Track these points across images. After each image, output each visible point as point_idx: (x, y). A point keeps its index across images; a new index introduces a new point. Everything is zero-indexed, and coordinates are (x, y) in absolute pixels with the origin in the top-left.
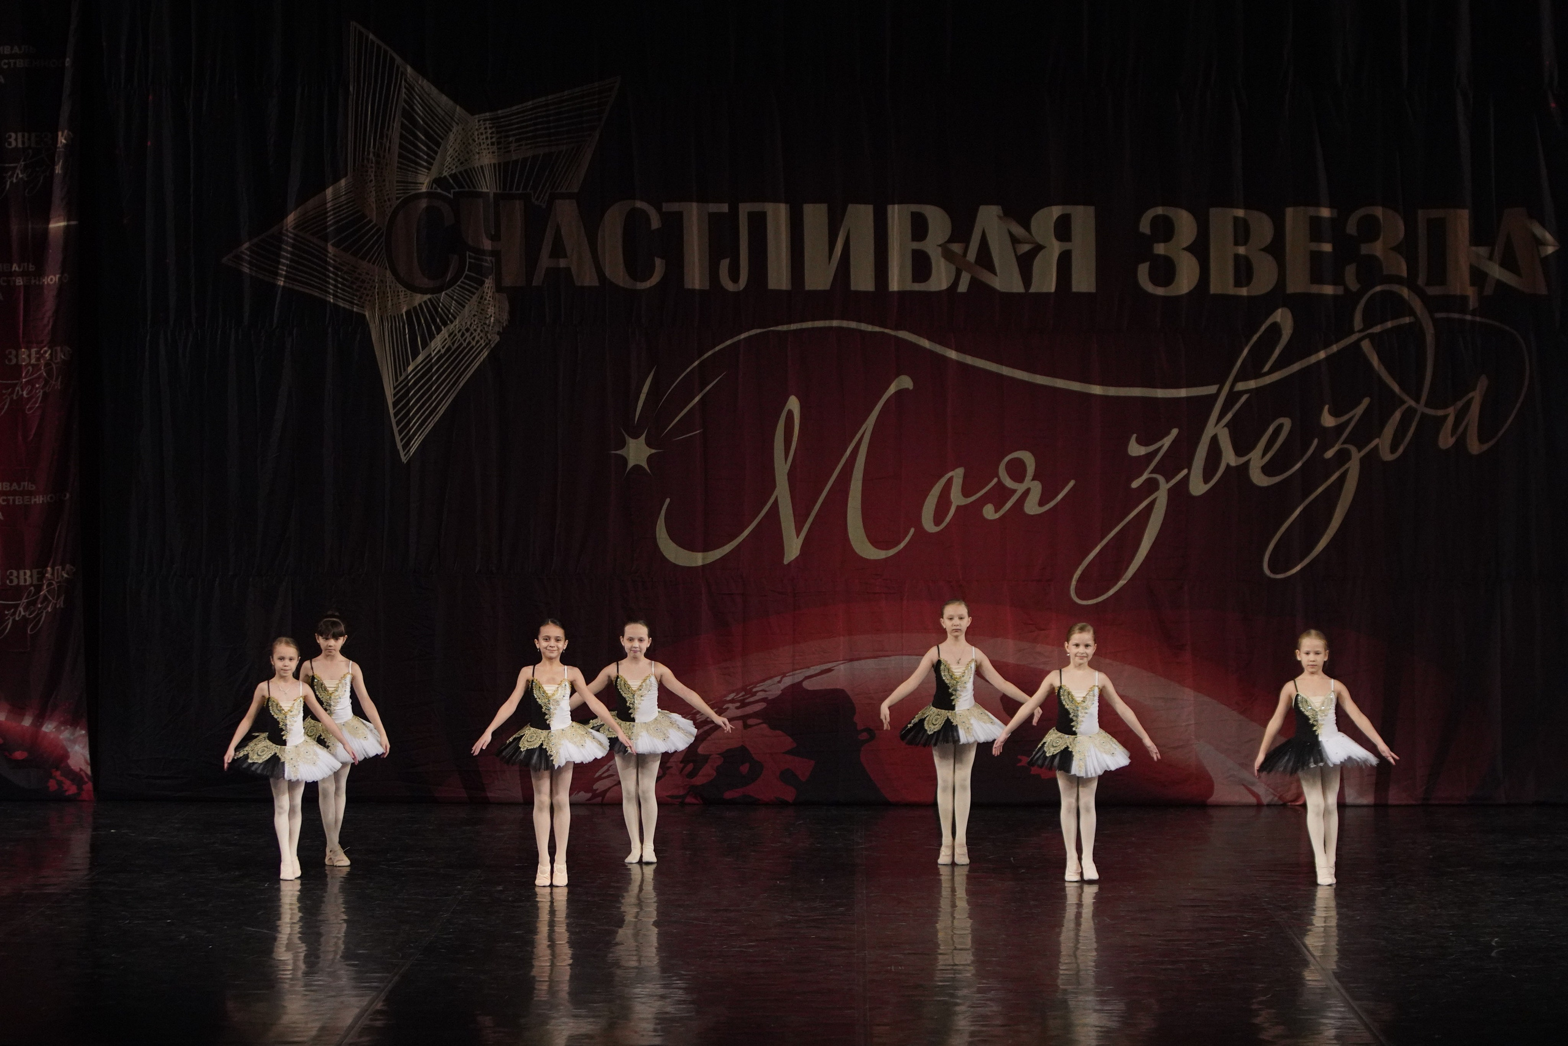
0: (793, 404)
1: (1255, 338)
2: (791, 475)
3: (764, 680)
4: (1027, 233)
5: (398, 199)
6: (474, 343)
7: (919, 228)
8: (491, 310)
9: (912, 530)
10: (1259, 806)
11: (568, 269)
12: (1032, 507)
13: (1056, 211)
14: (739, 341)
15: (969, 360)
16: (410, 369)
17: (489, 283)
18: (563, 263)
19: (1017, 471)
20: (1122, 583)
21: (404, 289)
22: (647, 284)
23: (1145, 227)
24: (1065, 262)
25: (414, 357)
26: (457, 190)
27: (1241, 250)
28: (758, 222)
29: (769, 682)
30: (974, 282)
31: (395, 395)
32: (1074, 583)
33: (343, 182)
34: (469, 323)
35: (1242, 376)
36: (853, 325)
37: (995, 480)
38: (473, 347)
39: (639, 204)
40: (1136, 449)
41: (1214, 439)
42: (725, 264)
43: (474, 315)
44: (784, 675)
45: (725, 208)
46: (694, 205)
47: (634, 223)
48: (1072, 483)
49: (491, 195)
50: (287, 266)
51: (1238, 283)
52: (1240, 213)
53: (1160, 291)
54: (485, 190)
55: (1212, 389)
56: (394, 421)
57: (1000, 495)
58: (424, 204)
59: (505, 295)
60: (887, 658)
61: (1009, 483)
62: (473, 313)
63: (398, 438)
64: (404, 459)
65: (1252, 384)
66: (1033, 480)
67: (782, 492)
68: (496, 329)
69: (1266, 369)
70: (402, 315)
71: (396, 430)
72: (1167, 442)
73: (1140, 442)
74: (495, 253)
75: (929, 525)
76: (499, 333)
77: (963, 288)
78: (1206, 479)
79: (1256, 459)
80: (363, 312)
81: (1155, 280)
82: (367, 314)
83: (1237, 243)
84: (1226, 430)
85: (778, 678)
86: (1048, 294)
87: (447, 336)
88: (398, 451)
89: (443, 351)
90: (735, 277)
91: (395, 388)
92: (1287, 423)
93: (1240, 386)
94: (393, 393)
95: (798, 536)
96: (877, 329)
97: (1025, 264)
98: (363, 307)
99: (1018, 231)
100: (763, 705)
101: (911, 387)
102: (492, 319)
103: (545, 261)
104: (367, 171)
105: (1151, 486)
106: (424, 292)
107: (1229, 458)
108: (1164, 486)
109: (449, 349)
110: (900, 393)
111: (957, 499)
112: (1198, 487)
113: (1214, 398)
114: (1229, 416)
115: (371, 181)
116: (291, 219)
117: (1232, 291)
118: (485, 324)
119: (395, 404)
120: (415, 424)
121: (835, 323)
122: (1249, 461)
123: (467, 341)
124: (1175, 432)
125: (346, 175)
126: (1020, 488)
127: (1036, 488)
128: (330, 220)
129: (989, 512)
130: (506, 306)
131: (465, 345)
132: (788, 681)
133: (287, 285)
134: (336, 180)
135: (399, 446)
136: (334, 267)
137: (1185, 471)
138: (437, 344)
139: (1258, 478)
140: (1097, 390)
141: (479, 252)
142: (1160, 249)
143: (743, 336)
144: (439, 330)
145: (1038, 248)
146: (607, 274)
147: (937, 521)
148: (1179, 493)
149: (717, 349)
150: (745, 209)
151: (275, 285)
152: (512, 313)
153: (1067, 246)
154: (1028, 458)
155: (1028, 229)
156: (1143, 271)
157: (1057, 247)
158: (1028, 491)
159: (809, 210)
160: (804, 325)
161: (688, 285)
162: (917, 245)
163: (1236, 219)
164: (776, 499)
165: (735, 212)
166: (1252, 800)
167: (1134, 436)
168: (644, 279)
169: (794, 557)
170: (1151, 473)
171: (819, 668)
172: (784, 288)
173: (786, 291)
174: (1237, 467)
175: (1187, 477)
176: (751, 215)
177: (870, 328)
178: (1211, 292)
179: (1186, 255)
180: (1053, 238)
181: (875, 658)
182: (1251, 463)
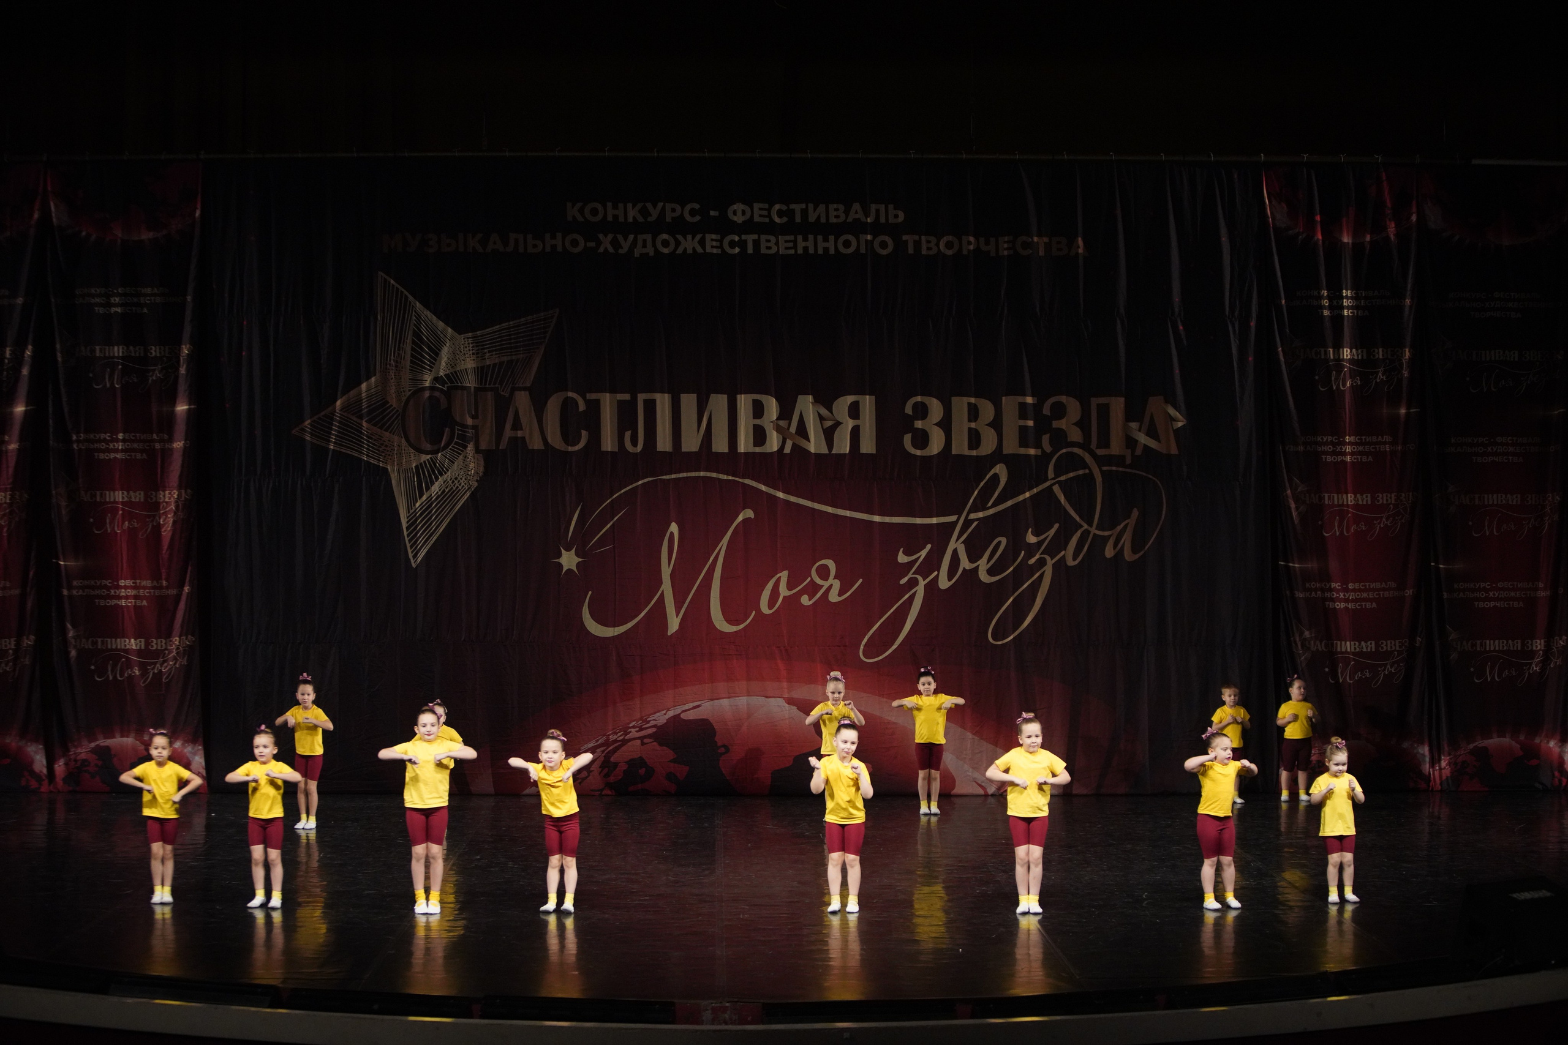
0: (674, 528)
1: (982, 484)
2: (672, 575)
3: (655, 713)
4: (829, 413)
5: (409, 390)
6: (460, 487)
7: (758, 410)
8: (472, 465)
9: (754, 612)
10: (986, 795)
11: (523, 438)
12: (834, 597)
13: (850, 399)
14: (637, 486)
15: (792, 499)
16: (418, 505)
17: (470, 447)
18: (520, 434)
19: (824, 573)
20: (894, 647)
21: (413, 451)
22: (577, 448)
23: (909, 410)
24: (855, 433)
25: (421, 497)
26: (449, 385)
27: (973, 425)
28: (650, 406)
29: (658, 714)
30: (794, 446)
31: (407, 522)
32: (862, 647)
33: (373, 379)
34: (457, 474)
35: (975, 509)
36: (714, 475)
37: (809, 579)
38: (460, 490)
39: (570, 394)
40: (902, 558)
41: (955, 551)
42: (628, 434)
43: (461, 469)
44: (668, 710)
45: (626, 397)
46: (608, 394)
47: (567, 406)
48: (860, 581)
49: (472, 389)
50: (336, 436)
51: (971, 448)
52: (973, 400)
53: (918, 453)
54: (468, 385)
55: (953, 518)
56: (407, 539)
57: (813, 588)
58: (427, 394)
59: (481, 455)
60: (737, 698)
61: (819, 581)
62: (460, 467)
63: (410, 551)
64: (414, 565)
65: (981, 515)
66: (834, 579)
67: (667, 587)
68: (475, 478)
69: (990, 504)
70: (412, 468)
71: (408, 545)
72: (923, 553)
73: (906, 553)
74: (475, 427)
75: (765, 609)
76: (477, 481)
77: (787, 450)
78: (950, 578)
79: (983, 565)
80: (386, 467)
81: (915, 446)
82: (389, 468)
83: (970, 421)
84: (963, 545)
85: (664, 712)
86: (845, 454)
87: (442, 483)
88: (410, 559)
89: (439, 493)
90: (635, 443)
91: (407, 518)
92: (1004, 541)
93: (972, 516)
94: (406, 520)
95: (677, 616)
96: (730, 478)
97: (829, 435)
98: (386, 463)
99: (824, 412)
100: (654, 730)
101: (753, 517)
102: (473, 471)
103: (508, 433)
104: (389, 372)
105: (913, 583)
106: (427, 453)
107: (965, 564)
108: (922, 583)
109: (444, 491)
110: (745, 521)
111: (784, 591)
112: (944, 583)
113: (955, 524)
114: (965, 536)
115: (392, 379)
116: (338, 403)
117: (967, 452)
118: (468, 474)
119: (408, 528)
120: (421, 541)
121: (702, 474)
122: (978, 566)
123: (456, 486)
124: (929, 546)
125: (375, 375)
126: (826, 584)
127: (837, 584)
128: (364, 405)
129: (805, 600)
130: (482, 463)
131: (454, 488)
132: (671, 713)
133: (336, 448)
134: (368, 378)
135: (411, 556)
136: (367, 437)
137: (936, 573)
138: (435, 488)
139: (984, 577)
140: (877, 519)
141: (464, 426)
142: (919, 424)
143: (640, 483)
144: (437, 479)
145: (838, 424)
146: (550, 441)
147: (770, 607)
148: (932, 587)
149: (623, 491)
150: (641, 397)
151: (328, 449)
152: (486, 468)
153: (856, 422)
154: (831, 564)
155: (831, 411)
156: (907, 439)
157: (850, 423)
158: (831, 585)
159: (684, 398)
160: (681, 475)
161: (603, 449)
162: (758, 422)
163: (969, 404)
164: (663, 591)
165: (634, 399)
166: (982, 792)
167: (902, 549)
168: (574, 445)
169: (675, 631)
170: (913, 574)
171: (691, 705)
172: (668, 451)
173: (669, 452)
174: (970, 570)
175: (937, 576)
176: (645, 401)
177: (725, 477)
178: (953, 453)
179: (936, 428)
180: (848, 417)
181: (729, 698)
182: (980, 567)
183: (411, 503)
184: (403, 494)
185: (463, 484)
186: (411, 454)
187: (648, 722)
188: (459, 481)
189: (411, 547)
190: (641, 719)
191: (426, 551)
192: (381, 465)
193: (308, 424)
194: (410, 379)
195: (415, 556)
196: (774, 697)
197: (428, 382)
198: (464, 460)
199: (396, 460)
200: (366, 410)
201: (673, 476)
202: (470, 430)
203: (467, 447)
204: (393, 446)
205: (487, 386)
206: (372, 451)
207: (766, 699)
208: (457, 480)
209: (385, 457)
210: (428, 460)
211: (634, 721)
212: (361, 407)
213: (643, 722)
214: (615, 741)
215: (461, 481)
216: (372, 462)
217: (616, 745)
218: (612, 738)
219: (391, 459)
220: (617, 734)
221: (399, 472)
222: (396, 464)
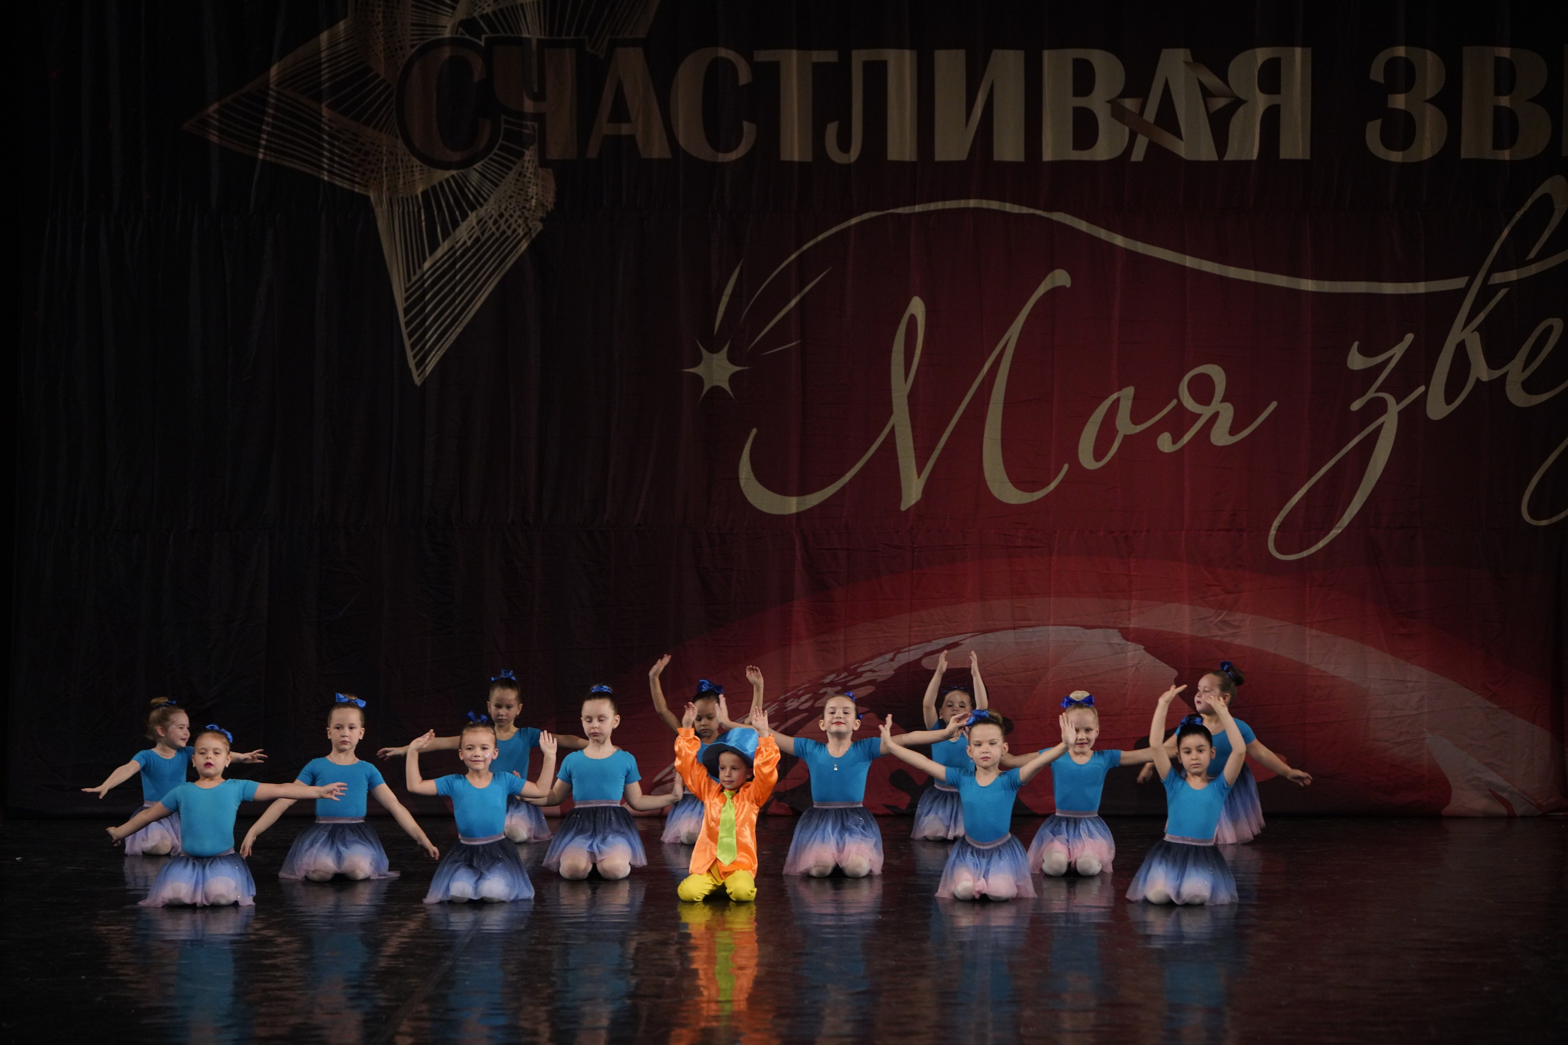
0: (917, 307)
1: (1518, 215)
2: (912, 397)
3: (872, 658)
4: (1224, 85)
5: (412, 46)
6: (509, 233)
7: (1084, 78)
8: (532, 190)
9: (1066, 467)
10: (1511, 817)
11: (632, 138)
12: (1221, 437)
13: (1262, 55)
14: (850, 227)
15: (1141, 248)
16: (427, 265)
17: (530, 155)
18: (625, 129)
19: (1203, 390)
20: (1335, 532)
21: (419, 163)
22: (733, 156)
23: (1377, 73)
24: (1271, 120)
25: (432, 250)
26: (490, 35)
27: (1505, 101)
28: (876, 74)
29: (879, 660)
30: (1154, 148)
31: (407, 299)
32: (1273, 532)
33: (342, 25)
34: (503, 207)
35: (1501, 264)
36: (995, 205)
37: (1175, 402)
38: (508, 237)
39: (723, 52)
40: (1356, 361)
41: (1461, 347)
42: (832, 129)
43: (511, 197)
44: (898, 651)
45: (830, 56)
46: (794, 52)
47: (718, 72)
48: (1273, 405)
49: (534, 42)
50: (269, 134)
51: (1498, 145)
52: (1505, 52)
53: (1396, 157)
54: (527, 36)
55: (1459, 283)
56: (405, 332)
57: (1179, 421)
58: (447, 52)
59: (550, 170)
60: (1030, 630)
61: (1190, 404)
62: (509, 193)
63: (410, 354)
64: (418, 381)
65: (1513, 275)
66: (1222, 401)
67: (901, 420)
68: (540, 214)
69: (1532, 255)
70: (417, 197)
71: (407, 343)
72: (1397, 352)
73: (1365, 352)
74: (539, 117)
75: (1087, 460)
76: (542, 220)
77: (1138, 155)
78: (1449, 399)
79: (1515, 372)
80: (366, 193)
81: (1388, 142)
82: (371, 195)
83: (1498, 92)
84: (1477, 335)
85: (890, 655)
86: (1249, 162)
87: (474, 223)
88: (410, 371)
89: (469, 243)
90: (844, 144)
91: (407, 290)
92: (1557, 324)
93: (1497, 278)
94: (404, 295)
95: (919, 474)
96: (1025, 210)
97: (1220, 124)
98: (366, 186)
99: (1212, 81)
100: (870, 689)
101: (1068, 285)
102: (534, 201)
103: (604, 127)
104: (373, 11)
105: (1377, 408)
106: (447, 166)
107: (1481, 370)
108: (1394, 408)
109: (478, 239)
110: (1054, 292)
111: (1125, 426)
112: (1437, 409)
113: (1462, 293)
114: (1481, 317)
115: (378, 24)
116: (274, 70)
117: (1489, 154)
118: (524, 207)
119: (407, 311)
120: (432, 336)
121: (972, 203)
122: (1506, 374)
123: (501, 230)
124: (1409, 338)
125: (345, 16)
126: (1206, 412)
127: (1227, 412)
128: (325, 74)
129: (1165, 443)
130: (552, 185)
131: (497, 234)
132: (904, 658)
133: (268, 158)
134: (332, 22)
135: (412, 363)
136: (329, 135)
137: (1422, 389)
138: (464, 232)
139: (1517, 396)
140: (1308, 285)
142: (1399, 101)
143: (854, 221)
144: (465, 216)
145: (1237, 103)
146: (682, 142)
147: (1098, 455)
148: (1412, 417)
149: (820, 238)
150: (859, 57)
151: (256, 159)
152: (559, 194)
153: (1275, 99)
154: (1217, 373)
155: (1224, 78)
156: (1373, 131)
157: (1261, 102)
158: (1216, 416)
159: (942, 57)
160: (932, 206)
161: (785, 157)
162: (1080, 102)
163: (1498, 61)
164: (893, 428)
165: (845, 62)
166: (1502, 810)
167: (1356, 344)
168: (728, 149)
169: (913, 502)
170: (1377, 391)
171: (942, 642)
172: (907, 159)
173: (910, 163)
174: (1491, 383)
175: (1424, 396)
176: (868, 66)
177: (1016, 209)
178: (1462, 157)
179: (1430, 109)
180: (1257, 90)
181: (1014, 628)
182: (1509, 378)
183: (413, 262)
184: (398, 245)
185: (514, 226)
186: (415, 169)
187: (860, 675)
188: (507, 220)
189: (413, 346)
190: (846, 669)
191: (441, 353)
192: (356, 190)
193: (214, 112)
194: (413, 24)
195: (420, 364)
196: (1100, 627)
197: (448, 30)
198: (518, 180)
199: (385, 179)
200: (327, 85)
201: (918, 208)
202: (529, 123)
203: (522, 155)
204: (381, 153)
205: (563, 37)
206: (339, 164)
207: (1088, 631)
208: (504, 220)
209: (364, 174)
210: (447, 180)
211: (832, 672)
212: (320, 77)
213: (849, 675)
214: (796, 711)
215: (512, 221)
216: (339, 184)
217: (797, 718)
218: (792, 705)
219: (375, 179)
220: (799, 697)
221: (391, 204)
222: (385, 188)
